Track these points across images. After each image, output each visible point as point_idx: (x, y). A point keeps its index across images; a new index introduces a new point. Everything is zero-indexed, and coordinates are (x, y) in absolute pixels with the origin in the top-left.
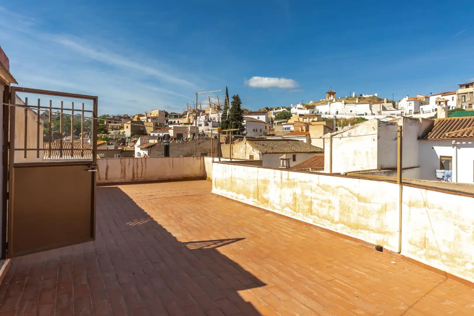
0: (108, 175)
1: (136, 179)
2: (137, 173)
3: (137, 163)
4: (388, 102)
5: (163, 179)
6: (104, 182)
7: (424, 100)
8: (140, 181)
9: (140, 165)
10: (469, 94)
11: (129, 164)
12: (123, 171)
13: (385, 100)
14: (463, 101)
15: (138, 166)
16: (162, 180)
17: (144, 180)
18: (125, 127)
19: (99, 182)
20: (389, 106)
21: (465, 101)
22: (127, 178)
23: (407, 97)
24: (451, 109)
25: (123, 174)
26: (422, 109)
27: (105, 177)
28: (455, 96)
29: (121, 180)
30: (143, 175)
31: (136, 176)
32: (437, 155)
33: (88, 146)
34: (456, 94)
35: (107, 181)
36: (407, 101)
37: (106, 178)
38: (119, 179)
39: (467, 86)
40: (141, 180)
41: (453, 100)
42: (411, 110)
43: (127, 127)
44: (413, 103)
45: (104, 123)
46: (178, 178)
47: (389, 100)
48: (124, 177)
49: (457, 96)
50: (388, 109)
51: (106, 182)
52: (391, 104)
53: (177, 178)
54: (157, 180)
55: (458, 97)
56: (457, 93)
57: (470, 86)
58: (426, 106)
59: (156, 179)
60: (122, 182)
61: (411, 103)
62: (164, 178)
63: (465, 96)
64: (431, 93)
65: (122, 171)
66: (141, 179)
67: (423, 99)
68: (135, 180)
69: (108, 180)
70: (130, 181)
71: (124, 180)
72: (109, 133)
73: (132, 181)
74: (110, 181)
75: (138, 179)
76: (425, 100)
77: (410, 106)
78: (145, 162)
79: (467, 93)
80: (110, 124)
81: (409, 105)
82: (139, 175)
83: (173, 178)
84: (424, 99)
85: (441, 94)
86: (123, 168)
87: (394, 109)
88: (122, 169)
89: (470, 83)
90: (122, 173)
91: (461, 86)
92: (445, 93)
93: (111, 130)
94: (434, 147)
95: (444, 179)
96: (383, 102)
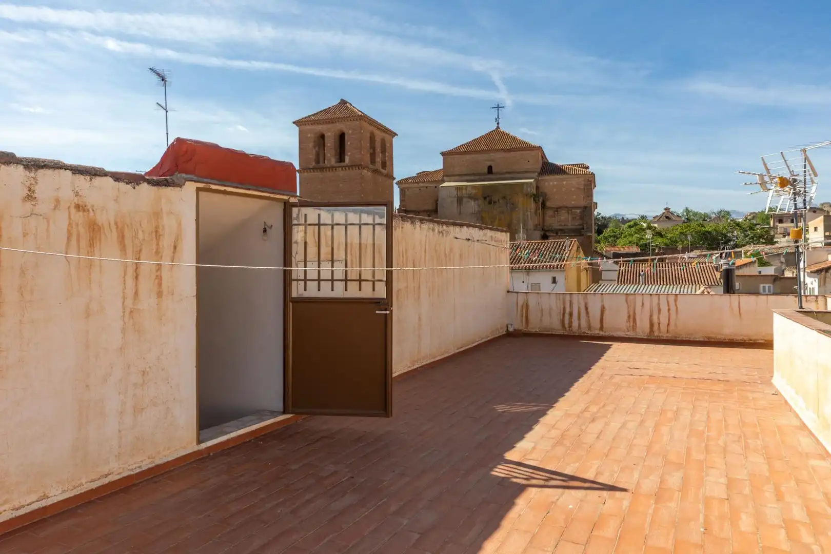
0: (604, 321)
1: (656, 334)
2: (659, 324)
3: (659, 304)
5: (716, 340)
6: (598, 334)
8: (665, 338)
9: (664, 308)
11: (643, 304)
12: (632, 318)
15: (659, 310)
16: (713, 340)
17: (673, 338)
18: (811, 229)
19: (589, 332)
22: (638, 330)
25: (632, 324)
27: (598, 326)
29: (628, 333)
30: (672, 327)
31: (656, 328)
33: (710, 268)
35: (602, 333)
37: (602, 328)
38: (624, 331)
40: (667, 337)
43: (816, 229)
45: (769, 224)
46: (754, 340)
48: (634, 327)
51: (601, 335)
53: (751, 340)
54: (702, 339)
59: (699, 337)
60: (629, 337)
62: (719, 337)
65: (629, 317)
66: (668, 335)
68: (654, 336)
69: (605, 332)
70: (645, 337)
71: (631, 334)
72: (776, 242)
73: (649, 338)
74: (607, 334)
75: (660, 335)
78: (674, 303)
80: (780, 225)
82: (663, 328)
83: (741, 340)
86: (632, 313)
88: (629, 312)
90: (629, 321)
93: (782, 235)
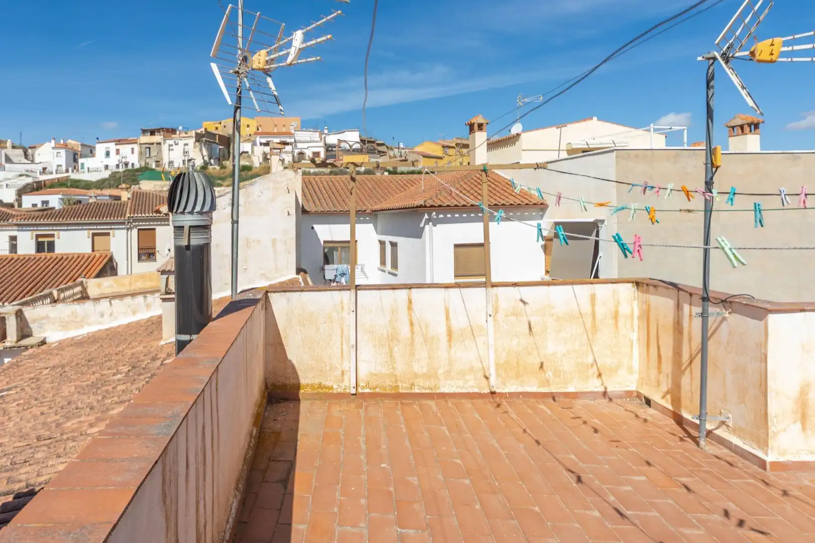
4: (14, 147)
7: (80, 149)
10: (155, 145)
13: (9, 144)
14: (148, 155)
20: (17, 156)
21: (150, 157)
23: (53, 142)
24: (130, 167)
26: (83, 164)
28: (136, 147)
32: (319, 240)
34: (136, 143)
36: (53, 148)
39: (152, 133)
41: (133, 152)
42: (61, 166)
44: (63, 152)
47: (17, 144)
49: (139, 146)
50: (15, 160)
52: (20, 152)
55: (141, 148)
56: (138, 141)
57: (156, 133)
58: (89, 159)
61: (60, 153)
63: (149, 148)
64: (97, 138)
67: (78, 148)
76: (82, 149)
77: (58, 158)
79: (152, 144)
81: (57, 156)
84: (80, 147)
85: (114, 142)
87: (26, 161)
89: (157, 129)
91: (144, 132)
92: (119, 141)
94: (315, 226)
95: (336, 280)
96: (6, 148)
